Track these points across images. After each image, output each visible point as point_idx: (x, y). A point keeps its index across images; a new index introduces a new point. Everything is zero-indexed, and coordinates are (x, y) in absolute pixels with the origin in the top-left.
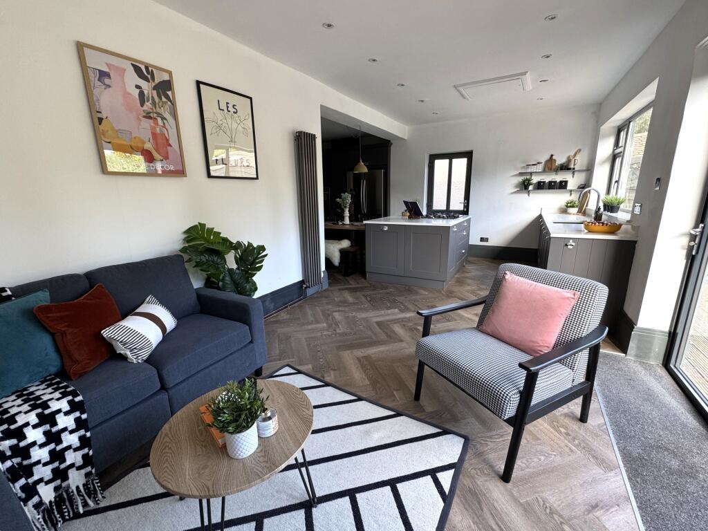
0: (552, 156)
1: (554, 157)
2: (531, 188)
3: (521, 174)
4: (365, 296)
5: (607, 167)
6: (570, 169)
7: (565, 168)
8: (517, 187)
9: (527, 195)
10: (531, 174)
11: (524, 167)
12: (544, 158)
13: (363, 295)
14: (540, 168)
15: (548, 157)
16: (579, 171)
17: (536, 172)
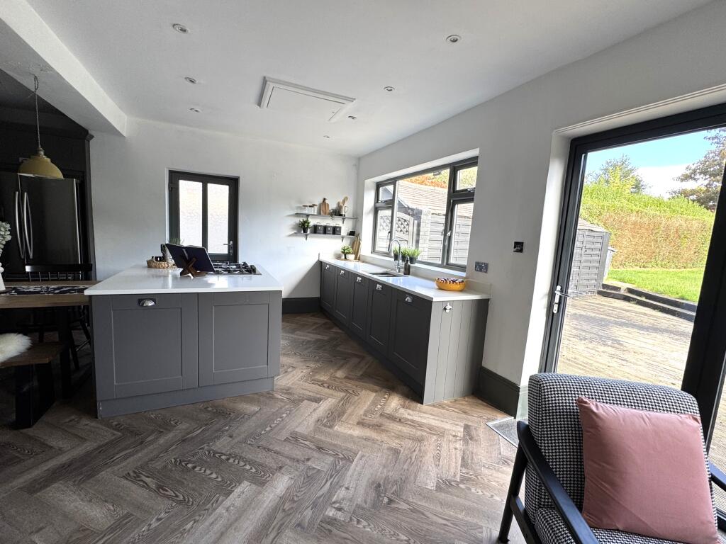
0: (325, 199)
1: (327, 201)
2: (309, 231)
3: (297, 215)
4: (135, 477)
5: (371, 217)
6: (341, 215)
7: (337, 213)
8: (294, 229)
9: (304, 239)
10: (308, 216)
11: (300, 207)
12: (318, 201)
13: (127, 476)
14: (314, 211)
15: (322, 201)
16: (349, 218)
17: (312, 215)
